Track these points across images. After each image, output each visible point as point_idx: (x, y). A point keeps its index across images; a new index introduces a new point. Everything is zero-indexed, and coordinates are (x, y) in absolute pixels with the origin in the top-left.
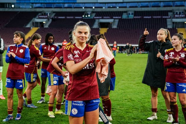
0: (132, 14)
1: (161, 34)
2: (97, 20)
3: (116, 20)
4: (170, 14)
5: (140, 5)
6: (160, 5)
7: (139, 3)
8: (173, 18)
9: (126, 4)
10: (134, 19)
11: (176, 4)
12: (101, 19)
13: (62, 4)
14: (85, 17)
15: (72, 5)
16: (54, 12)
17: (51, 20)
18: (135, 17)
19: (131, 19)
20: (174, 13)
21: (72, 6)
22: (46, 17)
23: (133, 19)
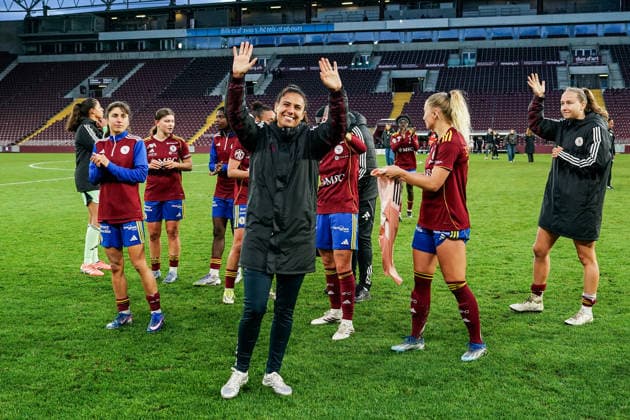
0: (472, 56)
1: (569, 102)
2: (386, 73)
3: (432, 72)
4: (564, 54)
5: (492, 35)
6: (539, 34)
7: (488, 29)
8: (570, 65)
9: (455, 31)
10: (478, 68)
11: (578, 30)
12: (395, 69)
13: (298, 36)
14: (356, 66)
15: (324, 38)
16: (278, 57)
17: (271, 75)
18: (479, 64)
19: (469, 68)
20: (573, 52)
21: (324, 40)
22: (261, 68)
23: (474, 68)
